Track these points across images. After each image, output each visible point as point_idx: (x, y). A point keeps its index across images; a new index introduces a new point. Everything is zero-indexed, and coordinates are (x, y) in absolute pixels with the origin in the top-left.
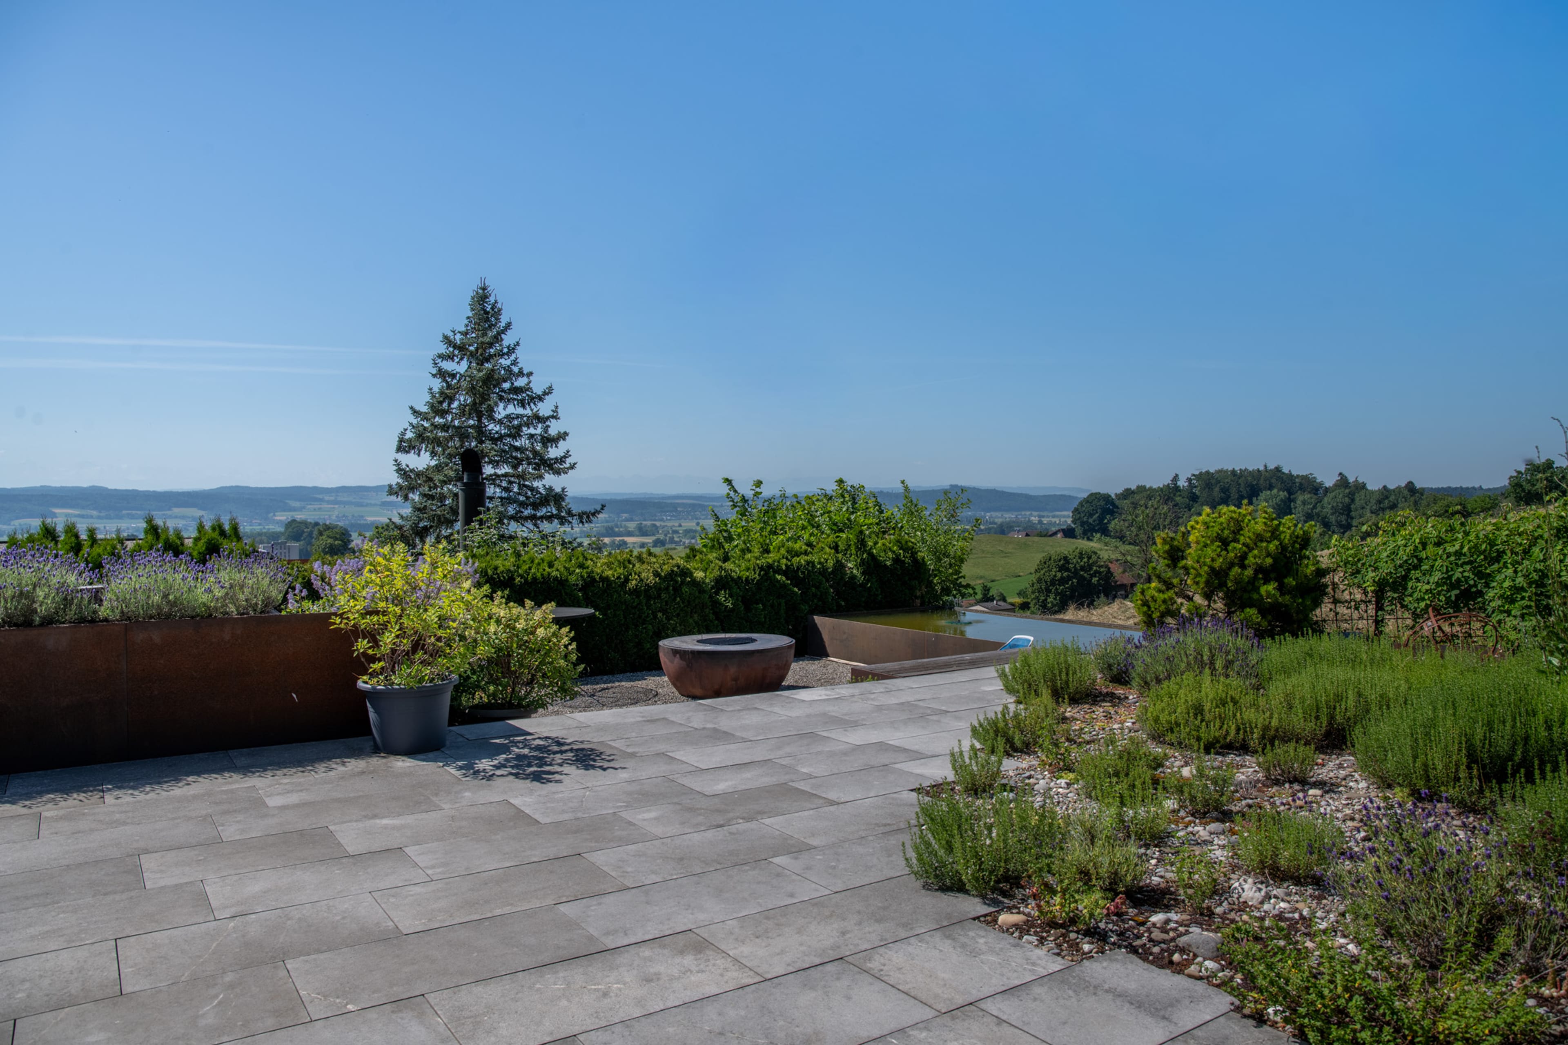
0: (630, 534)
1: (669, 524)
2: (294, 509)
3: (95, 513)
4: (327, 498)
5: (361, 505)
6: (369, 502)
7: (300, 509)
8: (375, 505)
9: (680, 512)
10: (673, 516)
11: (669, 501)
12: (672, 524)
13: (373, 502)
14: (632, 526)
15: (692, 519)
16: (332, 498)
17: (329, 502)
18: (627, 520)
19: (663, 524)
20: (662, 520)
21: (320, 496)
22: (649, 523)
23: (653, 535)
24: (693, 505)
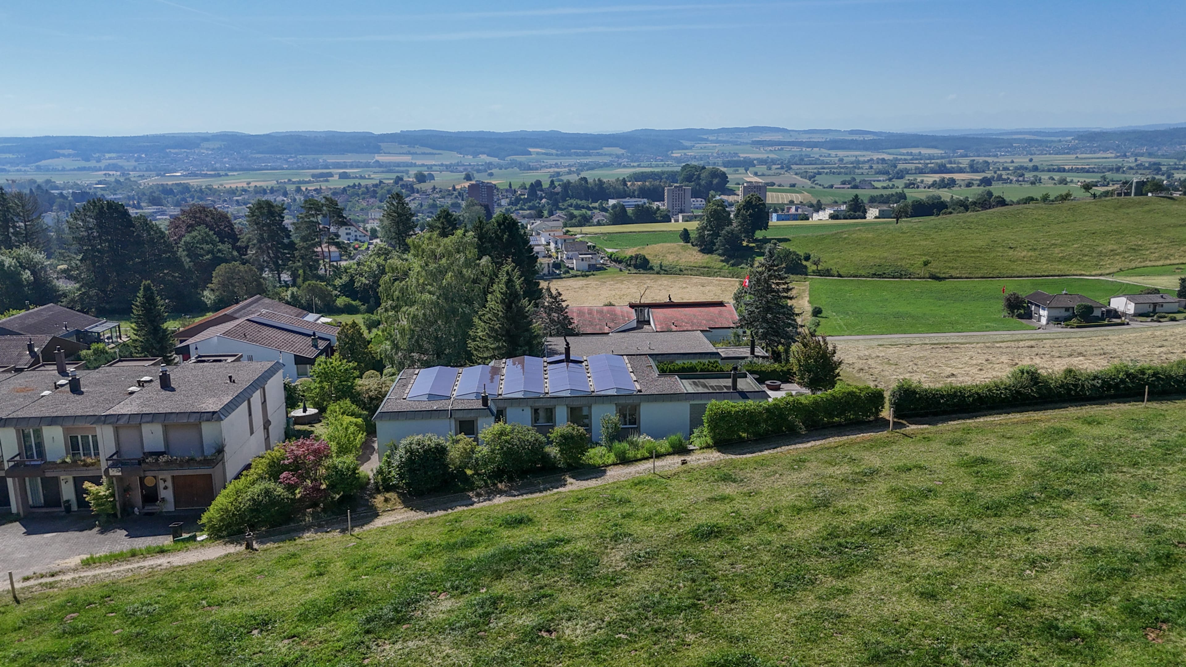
0: (961, 171)
1: (1001, 160)
2: (686, 148)
3: (554, 152)
4: (710, 138)
5: (735, 143)
6: (742, 140)
7: (691, 148)
8: (747, 143)
9: (1015, 147)
10: (1008, 152)
11: (1005, 137)
12: (1004, 160)
13: (745, 141)
14: (965, 162)
15: (1027, 155)
16: (715, 138)
17: (712, 141)
18: (962, 156)
19: (996, 160)
20: (996, 156)
21: (705, 137)
22: (981, 159)
23: (984, 171)
24: (1029, 141)
